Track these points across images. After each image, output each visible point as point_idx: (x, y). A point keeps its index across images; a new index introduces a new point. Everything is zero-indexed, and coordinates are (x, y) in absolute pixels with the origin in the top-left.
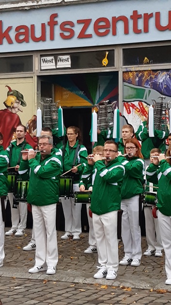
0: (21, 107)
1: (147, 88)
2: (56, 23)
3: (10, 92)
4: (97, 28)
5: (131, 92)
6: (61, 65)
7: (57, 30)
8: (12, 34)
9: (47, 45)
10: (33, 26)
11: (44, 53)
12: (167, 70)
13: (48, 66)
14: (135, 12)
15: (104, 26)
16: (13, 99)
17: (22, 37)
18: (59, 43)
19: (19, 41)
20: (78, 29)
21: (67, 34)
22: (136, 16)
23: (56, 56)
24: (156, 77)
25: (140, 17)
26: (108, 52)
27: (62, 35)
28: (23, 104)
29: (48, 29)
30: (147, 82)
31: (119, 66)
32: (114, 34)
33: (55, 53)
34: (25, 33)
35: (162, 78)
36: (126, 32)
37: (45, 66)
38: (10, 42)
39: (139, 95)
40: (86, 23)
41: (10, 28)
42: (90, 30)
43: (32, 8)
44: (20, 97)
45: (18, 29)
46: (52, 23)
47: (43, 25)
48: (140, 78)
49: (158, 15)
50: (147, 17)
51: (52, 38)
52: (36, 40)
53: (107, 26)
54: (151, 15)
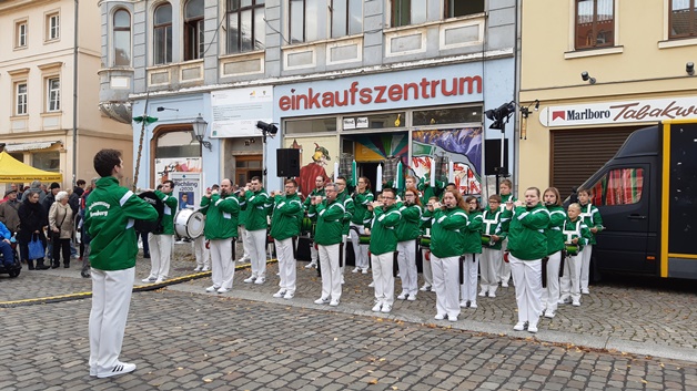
0: (326, 161)
1: (433, 145)
2: (357, 90)
3: (318, 149)
4: (391, 94)
5: (419, 149)
6: (359, 125)
7: (358, 95)
8: (320, 100)
9: (349, 108)
10: (337, 93)
11: (346, 116)
12: (451, 130)
13: (349, 126)
14: (424, 80)
15: (398, 92)
16: (320, 154)
17: (328, 102)
18: (359, 107)
19: (326, 106)
20: (375, 95)
21: (365, 99)
22: (424, 83)
23: (356, 118)
24: (441, 136)
25: (428, 84)
26: (400, 114)
27: (361, 100)
28: (328, 158)
29: (350, 94)
30: (433, 140)
31: (409, 126)
32: (406, 99)
33: (356, 116)
34: (331, 99)
35: (446, 137)
36: (416, 97)
37: (347, 126)
38: (318, 106)
39: (427, 151)
40: (382, 89)
41: (318, 95)
42: (385, 96)
43: (337, 78)
44: (325, 153)
45: (325, 95)
46: (354, 90)
47: (346, 92)
48: (427, 137)
49: (444, 82)
50: (435, 84)
51: (353, 103)
52: (340, 105)
53: (400, 92)
54: (438, 82)
